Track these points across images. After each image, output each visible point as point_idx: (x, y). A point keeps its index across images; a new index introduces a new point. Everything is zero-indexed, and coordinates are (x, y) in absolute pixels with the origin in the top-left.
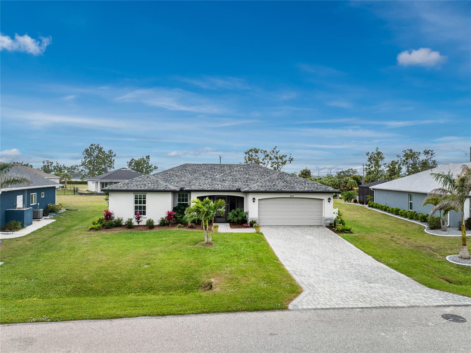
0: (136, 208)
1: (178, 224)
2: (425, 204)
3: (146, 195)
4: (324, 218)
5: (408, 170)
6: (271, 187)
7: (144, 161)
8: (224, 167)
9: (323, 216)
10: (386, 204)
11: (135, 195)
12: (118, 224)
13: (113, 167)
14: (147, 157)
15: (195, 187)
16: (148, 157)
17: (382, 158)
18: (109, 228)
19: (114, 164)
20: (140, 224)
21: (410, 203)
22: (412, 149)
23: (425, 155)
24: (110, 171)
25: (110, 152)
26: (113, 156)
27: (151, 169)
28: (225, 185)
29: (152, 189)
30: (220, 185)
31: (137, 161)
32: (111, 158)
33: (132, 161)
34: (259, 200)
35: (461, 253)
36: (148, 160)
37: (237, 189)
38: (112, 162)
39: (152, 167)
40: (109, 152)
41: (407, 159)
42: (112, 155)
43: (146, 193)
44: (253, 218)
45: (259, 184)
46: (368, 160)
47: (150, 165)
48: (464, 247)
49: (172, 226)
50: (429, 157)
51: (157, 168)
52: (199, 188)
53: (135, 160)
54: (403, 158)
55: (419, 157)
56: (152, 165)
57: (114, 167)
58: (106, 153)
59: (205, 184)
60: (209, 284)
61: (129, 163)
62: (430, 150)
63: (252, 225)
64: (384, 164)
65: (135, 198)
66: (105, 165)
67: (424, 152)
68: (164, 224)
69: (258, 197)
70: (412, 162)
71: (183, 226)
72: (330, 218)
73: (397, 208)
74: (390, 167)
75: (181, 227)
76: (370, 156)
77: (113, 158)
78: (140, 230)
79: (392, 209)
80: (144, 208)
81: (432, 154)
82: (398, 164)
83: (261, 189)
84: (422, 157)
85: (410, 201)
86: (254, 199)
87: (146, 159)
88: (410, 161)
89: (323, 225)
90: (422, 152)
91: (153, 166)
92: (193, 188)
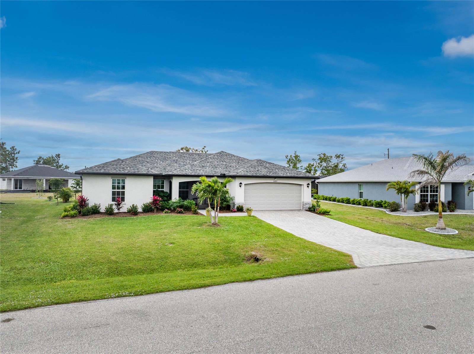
0: (114, 193)
1: (165, 210)
2: (388, 189)
3: (125, 180)
4: (303, 203)
5: (322, 172)
6: (256, 172)
7: (54, 160)
8: (193, 155)
9: (302, 201)
10: (333, 195)
11: (113, 180)
12: (95, 211)
13: (15, 165)
14: (56, 155)
15: (177, 172)
16: (58, 156)
17: (300, 161)
18: (87, 215)
19: (17, 162)
20: (122, 210)
21: (360, 192)
22: (326, 153)
23: (336, 158)
24: (12, 171)
25: (13, 149)
26: (17, 153)
27: (61, 168)
28: (207, 171)
29: (133, 172)
30: (202, 171)
31: (45, 159)
32: (13, 155)
33: (39, 159)
34: (245, 184)
35: (438, 226)
36: (58, 159)
37: (221, 174)
38: (15, 160)
39: (62, 167)
40: (11, 149)
41: (321, 162)
42: (15, 152)
43: (126, 177)
44: (239, 203)
45: (244, 170)
46: (287, 163)
47: (60, 164)
48: (441, 219)
49: (156, 212)
50: (340, 161)
51: (68, 168)
52: (182, 173)
53: (43, 158)
54: (318, 161)
55: (331, 161)
56: (62, 165)
57: (17, 166)
58: (7, 149)
59: (186, 169)
60: (251, 258)
61: (36, 162)
62: (340, 155)
63: (240, 209)
64: (301, 167)
65: (113, 183)
66: (6, 162)
67: (336, 156)
68: (147, 209)
69: (245, 181)
70: (325, 165)
71: (170, 211)
72: (308, 203)
73: (347, 198)
74: (307, 170)
75: (168, 213)
76: (288, 159)
77: (16, 156)
78: (123, 216)
79: (342, 199)
80: (123, 193)
81: (342, 158)
82: (314, 166)
83: (248, 174)
84: (334, 161)
85: (360, 190)
86: (241, 183)
87: (55, 158)
88: (324, 164)
89: (302, 209)
90: (334, 156)
91: (64, 166)
92: (175, 173)
